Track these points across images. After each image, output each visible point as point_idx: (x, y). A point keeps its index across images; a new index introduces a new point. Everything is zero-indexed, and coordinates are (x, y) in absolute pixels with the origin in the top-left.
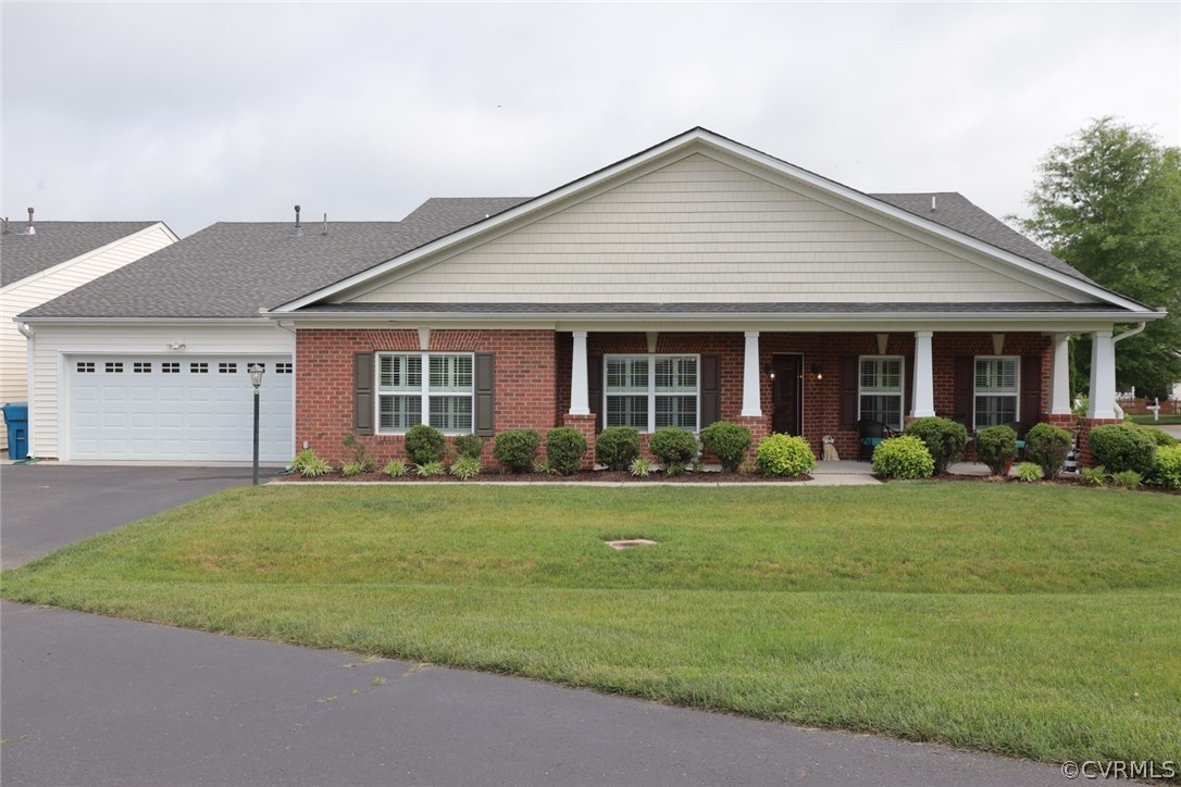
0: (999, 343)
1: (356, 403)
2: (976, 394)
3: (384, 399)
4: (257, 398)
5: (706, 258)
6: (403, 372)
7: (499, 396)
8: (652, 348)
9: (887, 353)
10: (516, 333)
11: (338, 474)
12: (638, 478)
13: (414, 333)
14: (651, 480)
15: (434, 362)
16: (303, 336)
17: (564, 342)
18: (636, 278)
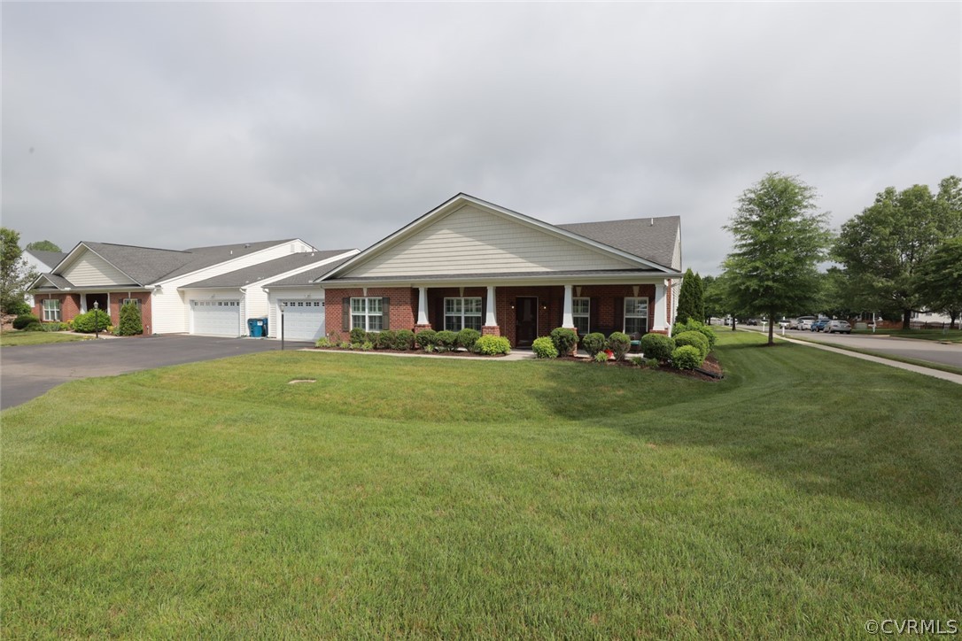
0: (636, 290)
1: (343, 318)
2: (625, 317)
3: (354, 317)
4: (283, 316)
5: (471, 253)
6: (361, 306)
7: (391, 316)
8: (462, 294)
9: (581, 296)
10: (397, 289)
11: (338, 347)
12: (427, 353)
13: (362, 289)
14: (433, 354)
15: (370, 301)
16: (328, 291)
17: (415, 292)
18: (443, 263)
